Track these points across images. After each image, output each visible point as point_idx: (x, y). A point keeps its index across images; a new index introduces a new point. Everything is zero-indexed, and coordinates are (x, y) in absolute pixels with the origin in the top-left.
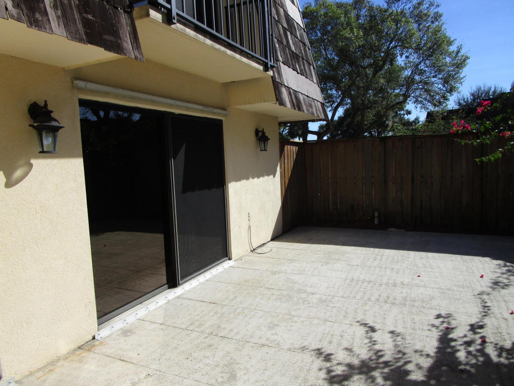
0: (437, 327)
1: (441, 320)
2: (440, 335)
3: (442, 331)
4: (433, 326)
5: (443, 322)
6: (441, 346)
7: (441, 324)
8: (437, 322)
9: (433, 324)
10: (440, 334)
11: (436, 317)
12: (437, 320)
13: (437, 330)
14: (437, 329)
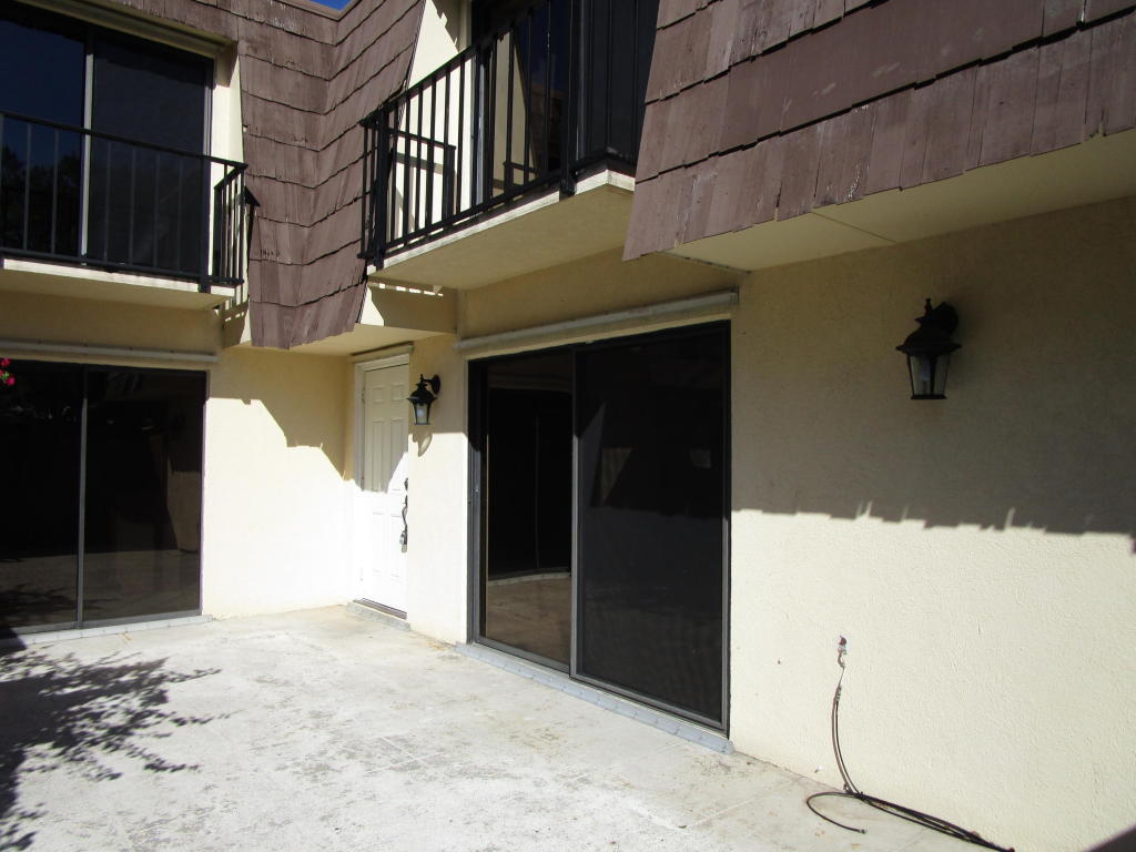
0: (23, 816)
1: (17, 837)
2: (14, 804)
3: (12, 814)
4: (33, 816)
5: (11, 833)
6: (11, 789)
7: (14, 826)
8: (26, 827)
9: (35, 818)
10: (13, 808)
11: (32, 838)
12: (27, 831)
13: (21, 811)
14: (23, 813)
